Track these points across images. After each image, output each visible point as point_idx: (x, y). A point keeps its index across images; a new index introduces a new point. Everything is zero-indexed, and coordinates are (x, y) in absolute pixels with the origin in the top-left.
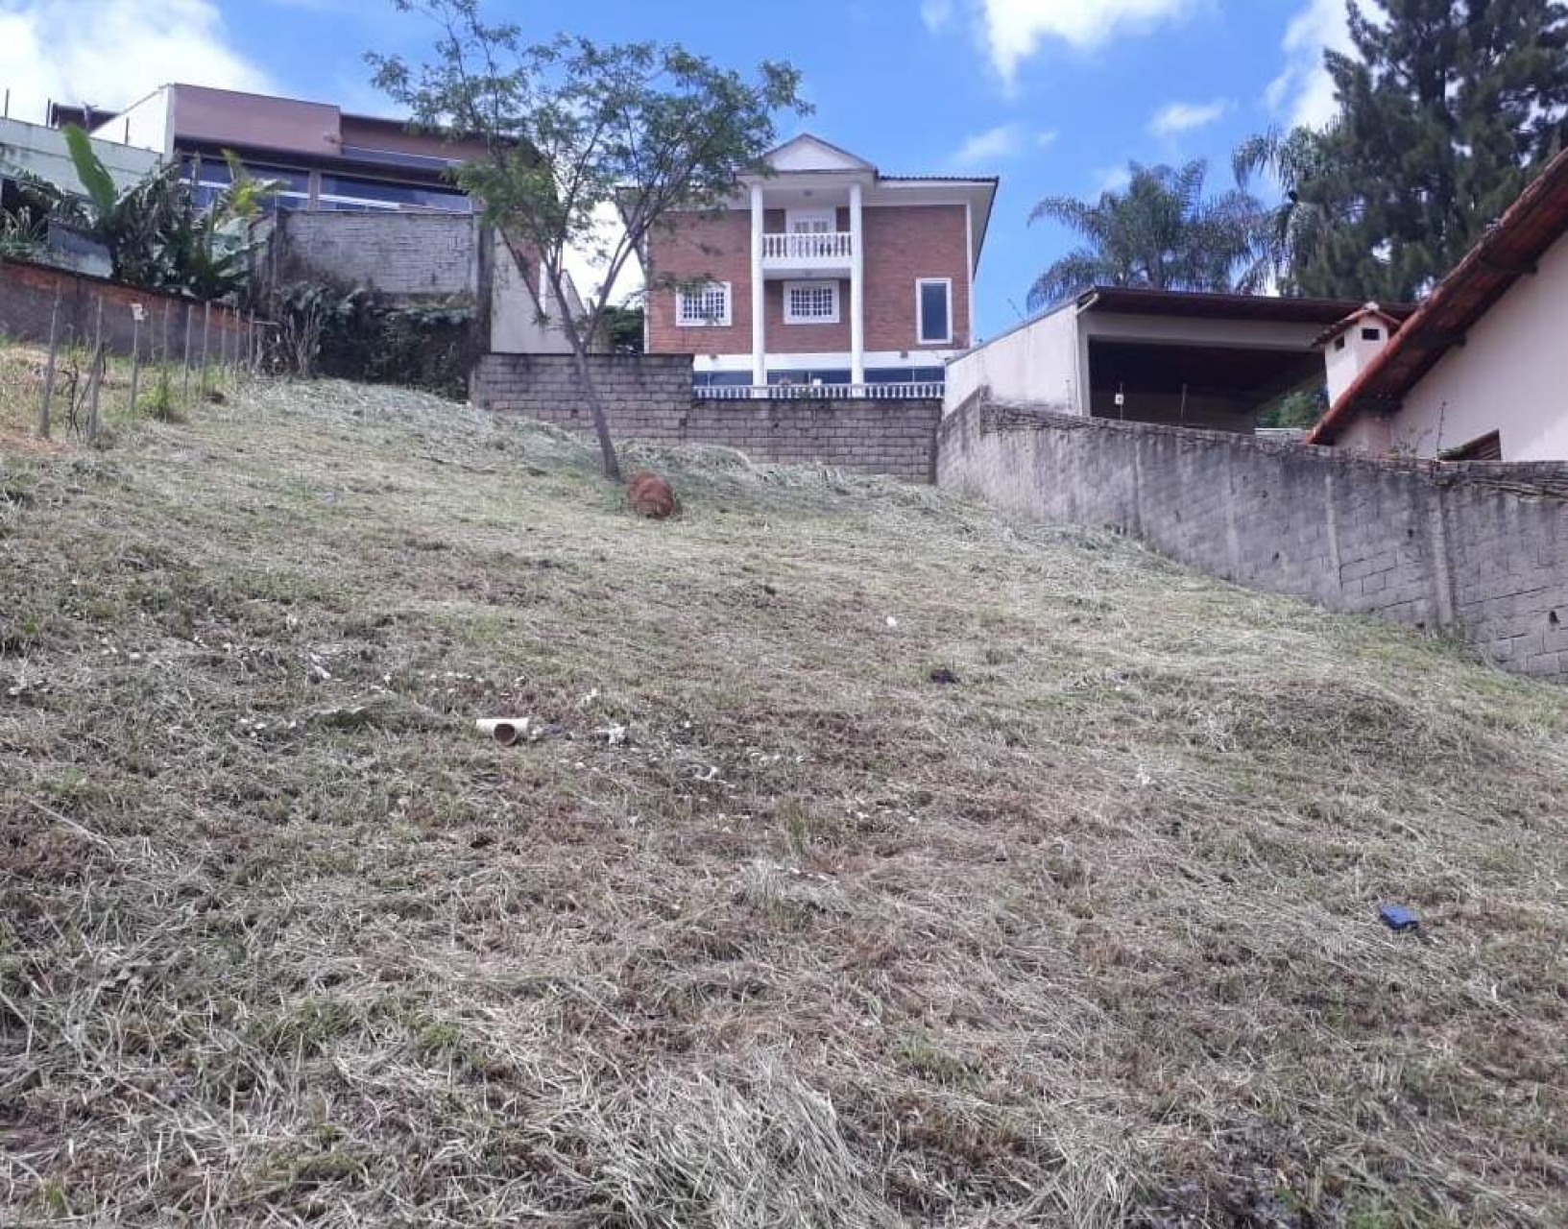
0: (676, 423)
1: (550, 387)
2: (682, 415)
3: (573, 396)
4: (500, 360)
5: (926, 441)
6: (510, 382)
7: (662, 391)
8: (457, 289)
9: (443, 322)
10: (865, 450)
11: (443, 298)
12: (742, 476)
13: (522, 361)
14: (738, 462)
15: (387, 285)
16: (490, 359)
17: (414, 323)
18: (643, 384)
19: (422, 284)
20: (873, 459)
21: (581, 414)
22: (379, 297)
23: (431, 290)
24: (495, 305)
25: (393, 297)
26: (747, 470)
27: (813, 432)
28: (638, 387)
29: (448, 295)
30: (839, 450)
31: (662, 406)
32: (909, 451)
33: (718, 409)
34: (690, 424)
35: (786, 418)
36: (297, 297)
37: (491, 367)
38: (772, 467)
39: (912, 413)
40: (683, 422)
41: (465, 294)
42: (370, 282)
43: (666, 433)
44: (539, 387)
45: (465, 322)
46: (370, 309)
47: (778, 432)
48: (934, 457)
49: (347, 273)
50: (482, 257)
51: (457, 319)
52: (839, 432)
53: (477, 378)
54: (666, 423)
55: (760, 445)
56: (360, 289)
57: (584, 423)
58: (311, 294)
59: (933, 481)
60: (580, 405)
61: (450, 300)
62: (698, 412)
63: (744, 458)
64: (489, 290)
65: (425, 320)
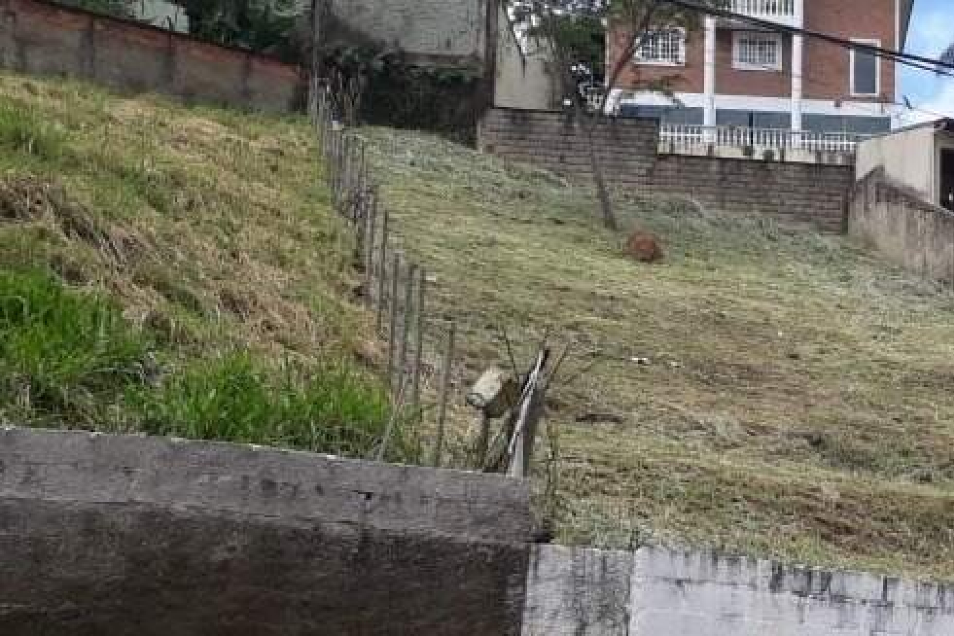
0: (643, 172)
1: (543, 138)
2: (649, 165)
3: (561, 145)
4: (501, 113)
5: (840, 199)
6: (511, 131)
7: (633, 146)
8: (468, 53)
9: (458, 80)
10: (793, 202)
11: (455, 59)
12: (696, 222)
13: (519, 115)
14: (694, 209)
15: (411, 46)
16: (493, 112)
17: (433, 79)
18: (618, 139)
19: (438, 48)
20: (799, 209)
21: (568, 160)
22: (403, 54)
23: (448, 53)
24: (498, 67)
25: (415, 56)
26: (701, 216)
27: (753, 186)
28: (613, 142)
29: (461, 57)
30: (774, 201)
31: (634, 157)
32: (825, 205)
33: (678, 162)
34: (656, 173)
35: (731, 173)
36: (338, 52)
37: (494, 118)
38: (720, 213)
39: (831, 177)
40: (650, 172)
41: (474, 57)
42: (396, 43)
43: (637, 179)
44: (533, 137)
45: (475, 80)
46: (397, 66)
47: (725, 184)
48: (847, 211)
49: (378, 34)
50: (488, 28)
51: (467, 79)
52: (775, 187)
53: (483, 126)
54: (637, 171)
55: (711, 193)
56: (390, 50)
57: (570, 168)
58: (349, 52)
59: (844, 230)
60: (567, 153)
61: (462, 62)
62: (663, 164)
63: (697, 204)
64: (494, 55)
65: (442, 77)
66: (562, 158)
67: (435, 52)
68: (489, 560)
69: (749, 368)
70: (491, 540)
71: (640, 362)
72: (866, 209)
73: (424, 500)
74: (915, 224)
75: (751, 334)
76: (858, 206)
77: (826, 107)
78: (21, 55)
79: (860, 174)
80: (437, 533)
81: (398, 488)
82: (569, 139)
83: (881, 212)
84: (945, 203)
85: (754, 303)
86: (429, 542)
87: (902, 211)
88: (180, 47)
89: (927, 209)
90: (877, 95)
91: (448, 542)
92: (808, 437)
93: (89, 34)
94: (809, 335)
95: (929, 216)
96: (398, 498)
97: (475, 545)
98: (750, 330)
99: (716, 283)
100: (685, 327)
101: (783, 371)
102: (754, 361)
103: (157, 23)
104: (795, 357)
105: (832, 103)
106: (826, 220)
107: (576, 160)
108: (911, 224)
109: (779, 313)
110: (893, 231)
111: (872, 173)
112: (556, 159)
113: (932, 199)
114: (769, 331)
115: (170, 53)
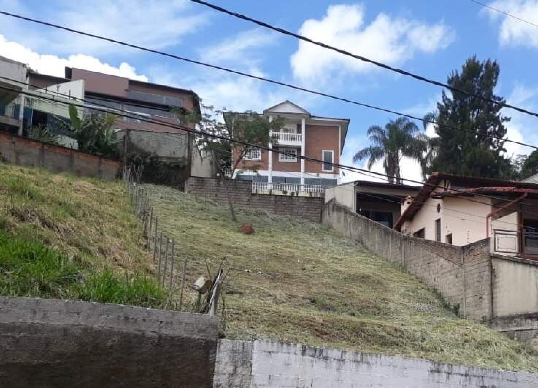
0: (247, 200)
1: (209, 188)
2: (248, 198)
3: (216, 191)
4: (194, 178)
5: (319, 210)
6: (197, 185)
7: (243, 191)
8: (181, 156)
9: (177, 166)
11: (177, 159)
12: (266, 219)
13: (201, 179)
15: (160, 154)
17: (168, 166)
18: (237, 188)
19: (170, 155)
20: (304, 214)
21: (219, 196)
22: (157, 157)
23: (174, 156)
24: (193, 161)
25: (162, 158)
26: (268, 217)
27: (287, 205)
30: (295, 211)
31: (243, 195)
32: (314, 212)
33: (259, 197)
34: (251, 201)
35: (279, 200)
36: (133, 157)
37: (191, 181)
38: (275, 215)
39: (315, 202)
41: (184, 158)
42: (155, 153)
43: (243, 203)
44: (206, 187)
45: (184, 166)
46: (155, 161)
47: (276, 205)
48: (321, 215)
49: (148, 149)
50: (189, 147)
51: (181, 166)
52: (295, 206)
53: (187, 183)
54: (244, 200)
55: (271, 208)
56: (152, 156)
57: (220, 199)
58: (137, 156)
59: (321, 221)
60: (219, 193)
61: (180, 160)
62: (253, 197)
63: (267, 212)
64: (191, 157)
65: (172, 165)
66: (216, 195)
67: (169, 156)
68: (203, 344)
69: (287, 273)
70: (204, 338)
71: (248, 271)
72: (329, 214)
73: (180, 323)
74: (347, 220)
75: (287, 261)
76: (326, 212)
77: (313, 176)
78: (17, 158)
79: (326, 201)
80: (185, 335)
81: (171, 320)
82: (219, 188)
83: (335, 215)
84: (358, 211)
85: (288, 249)
86: (183, 338)
87: (342, 215)
88: (75, 155)
89: (352, 214)
90: (332, 171)
91: (189, 338)
92: (310, 299)
93: (42, 150)
94: (309, 261)
95: (353, 216)
96: (172, 323)
97: (198, 339)
98: (287, 259)
99: (274, 242)
100: (264, 259)
101: (300, 275)
102: (289, 271)
103: (66, 146)
104: (304, 269)
105: (315, 174)
106: (314, 218)
107: (221, 196)
108: (346, 219)
109: (298, 253)
110: (339, 221)
111: (331, 200)
112: (214, 196)
113: (354, 210)
114: (294, 260)
115: (71, 157)
